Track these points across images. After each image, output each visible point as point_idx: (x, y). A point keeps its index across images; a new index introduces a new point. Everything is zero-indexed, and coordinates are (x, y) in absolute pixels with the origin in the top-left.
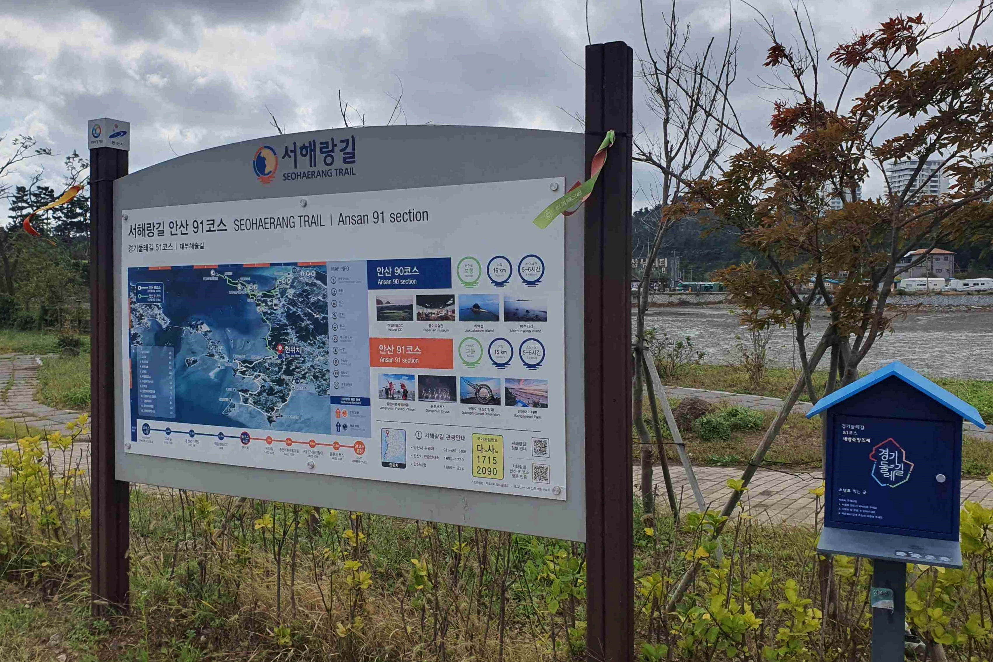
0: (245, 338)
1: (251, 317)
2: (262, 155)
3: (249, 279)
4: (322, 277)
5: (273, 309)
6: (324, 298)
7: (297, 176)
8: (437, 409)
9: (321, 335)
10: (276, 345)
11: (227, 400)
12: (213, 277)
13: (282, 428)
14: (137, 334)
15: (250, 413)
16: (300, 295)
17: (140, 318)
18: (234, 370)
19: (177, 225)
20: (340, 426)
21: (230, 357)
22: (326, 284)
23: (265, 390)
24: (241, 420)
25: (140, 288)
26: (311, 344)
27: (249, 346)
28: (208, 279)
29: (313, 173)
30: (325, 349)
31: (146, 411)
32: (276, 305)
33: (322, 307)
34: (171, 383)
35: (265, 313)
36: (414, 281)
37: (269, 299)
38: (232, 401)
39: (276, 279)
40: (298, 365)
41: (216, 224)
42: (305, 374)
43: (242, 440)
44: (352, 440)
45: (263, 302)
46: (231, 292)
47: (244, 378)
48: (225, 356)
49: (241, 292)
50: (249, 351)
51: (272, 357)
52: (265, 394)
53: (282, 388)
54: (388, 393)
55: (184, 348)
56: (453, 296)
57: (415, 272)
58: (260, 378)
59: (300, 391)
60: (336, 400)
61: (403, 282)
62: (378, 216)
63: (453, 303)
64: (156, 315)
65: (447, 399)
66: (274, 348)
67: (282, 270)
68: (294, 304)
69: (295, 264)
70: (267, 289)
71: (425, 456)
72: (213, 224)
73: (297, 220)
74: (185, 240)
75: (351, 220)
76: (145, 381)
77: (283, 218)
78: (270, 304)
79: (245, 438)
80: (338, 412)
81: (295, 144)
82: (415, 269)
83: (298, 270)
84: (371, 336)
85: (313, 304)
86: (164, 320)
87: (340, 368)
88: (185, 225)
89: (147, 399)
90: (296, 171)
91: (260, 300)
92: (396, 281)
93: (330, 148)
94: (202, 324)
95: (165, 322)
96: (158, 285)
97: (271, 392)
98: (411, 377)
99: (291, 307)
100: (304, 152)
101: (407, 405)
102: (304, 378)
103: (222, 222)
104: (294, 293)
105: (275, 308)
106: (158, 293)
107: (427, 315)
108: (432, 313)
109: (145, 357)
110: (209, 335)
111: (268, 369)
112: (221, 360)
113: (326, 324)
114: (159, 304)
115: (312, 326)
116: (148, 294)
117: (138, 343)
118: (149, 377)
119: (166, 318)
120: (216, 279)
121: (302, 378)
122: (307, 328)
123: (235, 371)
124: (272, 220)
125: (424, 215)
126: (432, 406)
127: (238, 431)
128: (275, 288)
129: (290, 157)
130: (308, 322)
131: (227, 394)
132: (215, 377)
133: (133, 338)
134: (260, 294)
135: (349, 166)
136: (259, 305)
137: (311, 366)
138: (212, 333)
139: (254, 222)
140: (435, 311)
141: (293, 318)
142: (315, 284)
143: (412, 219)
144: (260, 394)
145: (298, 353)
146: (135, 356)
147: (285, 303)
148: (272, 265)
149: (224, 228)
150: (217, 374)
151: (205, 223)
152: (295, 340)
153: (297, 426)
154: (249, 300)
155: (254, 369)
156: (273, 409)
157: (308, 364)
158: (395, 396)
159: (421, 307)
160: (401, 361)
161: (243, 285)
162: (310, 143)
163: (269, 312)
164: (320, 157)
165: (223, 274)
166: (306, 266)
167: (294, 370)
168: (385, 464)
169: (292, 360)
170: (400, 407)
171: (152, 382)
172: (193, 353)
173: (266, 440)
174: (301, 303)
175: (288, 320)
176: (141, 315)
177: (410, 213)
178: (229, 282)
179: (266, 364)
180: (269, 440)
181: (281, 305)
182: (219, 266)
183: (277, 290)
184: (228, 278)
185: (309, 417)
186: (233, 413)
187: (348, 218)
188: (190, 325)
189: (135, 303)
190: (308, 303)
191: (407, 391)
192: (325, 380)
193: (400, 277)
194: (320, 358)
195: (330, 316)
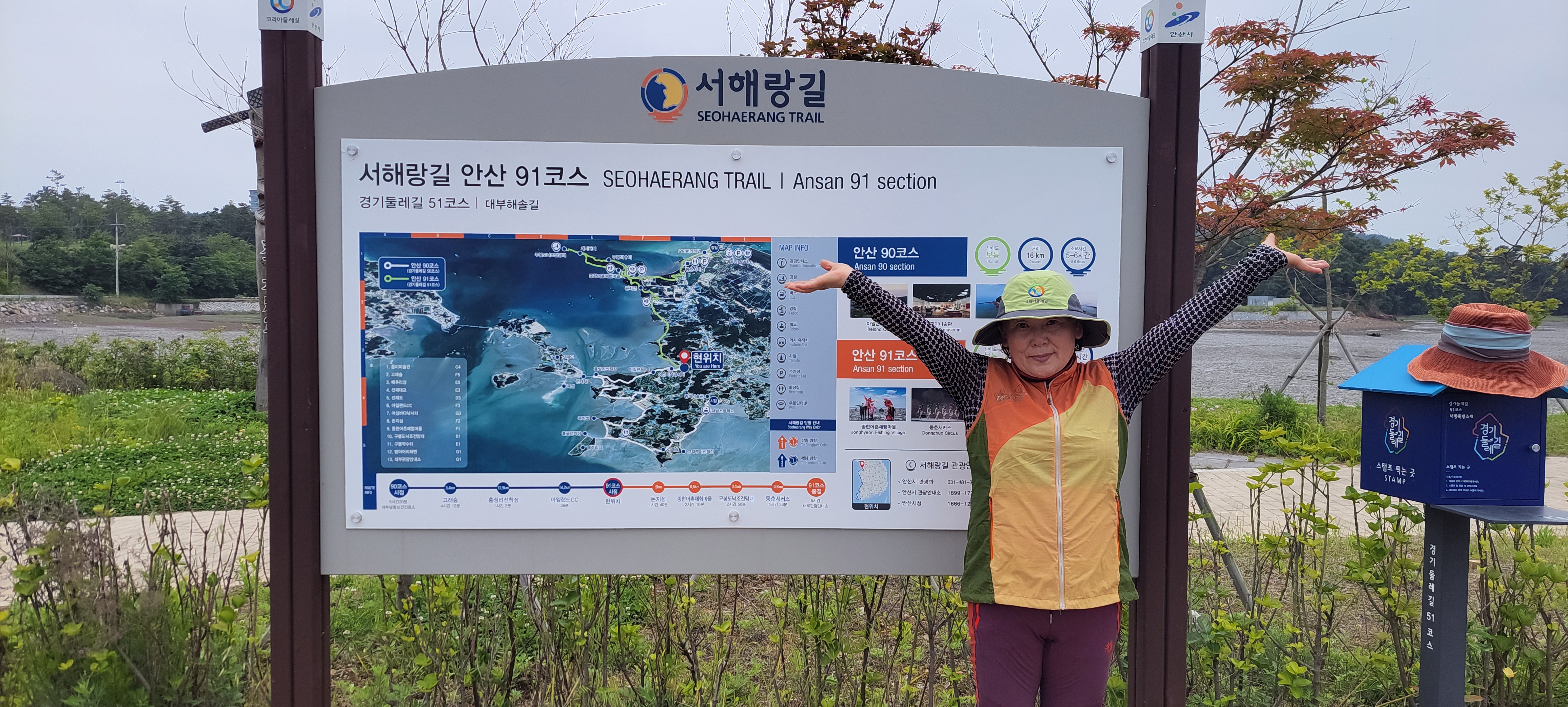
0: (617, 343)
1: (631, 312)
2: (658, 81)
3: (630, 257)
4: (764, 259)
5: (674, 301)
6: (764, 286)
7: (722, 116)
8: (938, 430)
9: (757, 336)
10: (678, 351)
11: (579, 433)
12: (557, 251)
13: (684, 469)
14: (378, 338)
15: (624, 450)
16: (725, 282)
17: (390, 312)
18: (595, 390)
19: (479, 171)
20: (785, 459)
21: (588, 372)
22: (769, 268)
23: (655, 416)
24: (607, 461)
25: (388, 265)
26: (741, 351)
27: (626, 354)
28: (546, 255)
29: (752, 116)
30: (764, 356)
31: (397, 459)
32: (678, 295)
33: (763, 300)
34: (458, 413)
35: (657, 308)
36: (911, 267)
37: (666, 288)
38: (588, 435)
39: (680, 259)
40: (716, 379)
41: (567, 174)
42: (728, 391)
43: (607, 491)
44: (804, 478)
45: (654, 291)
46: (592, 276)
47: (613, 400)
48: (576, 369)
49: (615, 276)
50: (625, 361)
51: (669, 368)
52: (654, 422)
53: (686, 412)
54: (864, 412)
55: (489, 358)
56: (968, 287)
57: (913, 254)
58: (643, 400)
59: (718, 415)
60: (779, 425)
61: (894, 267)
62: (857, 181)
63: (968, 295)
64: (427, 308)
65: (954, 418)
66: (672, 357)
67: (692, 247)
68: (713, 295)
69: (718, 239)
70: (664, 273)
71: (920, 492)
72: (561, 174)
73: (722, 179)
74: (496, 194)
75: (815, 183)
76: (398, 413)
77: (697, 174)
78: (667, 293)
79: (613, 488)
80: (782, 443)
81: (720, 72)
82: (913, 250)
83: (722, 247)
84: (840, 337)
85: (745, 295)
86: (444, 316)
87: (787, 382)
88: (497, 171)
89: (401, 440)
90: (721, 109)
91: (648, 288)
92: (882, 266)
93: (783, 83)
94: (530, 322)
95: (447, 319)
96: (434, 262)
97: (665, 417)
98: (902, 390)
99: (707, 299)
100: (737, 84)
101: (894, 428)
102: (725, 395)
103: (578, 171)
104: (714, 280)
105: (677, 299)
106: (434, 275)
107: (927, 310)
108: (936, 308)
109: (401, 375)
110: (545, 338)
111: (662, 386)
112: (569, 375)
113: (768, 323)
114: (434, 291)
115: (743, 326)
116: (410, 275)
117: (383, 352)
118: (410, 405)
119: (450, 313)
120: (564, 255)
121: (721, 397)
122: (733, 328)
123: (597, 392)
124: (677, 176)
125: (929, 182)
126: (931, 427)
127: (601, 478)
128: (678, 272)
129: (710, 88)
130: (736, 319)
131: (578, 425)
132: (555, 401)
133: (369, 346)
134: (650, 279)
135: (813, 111)
136: (648, 295)
137: (740, 379)
138: (550, 336)
139: (643, 175)
140: (941, 305)
141: (709, 315)
142: (751, 268)
143: (911, 186)
144: (643, 422)
145: (716, 363)
146: (377, 374)
147: (696, 293)
148: (674, 239)
149: (583, 181)
150: (560, 398)
151: (542, 172)
152: (712, 344)
153: (710, 464)
154: (627, 288)
155: (633, 386)
156: (667, 443)
157: (734, 377)
158: (874, 415)
159: (920, 300)
160: (887, 369)
161: (616, 265)
162: (748, 72)
163: (666, 305)
164: (764, 95)
165: (579, 249)
166: (736, 243)
167: (708, 386)
168: (858, 506)
169: (707, 373)
170: (883, 430)
171: (416, 413)
172: (508, 366)
173: (653, 487)
174: (724, 293)
175: (700, 316)
176: (392, 309)
177: (909, 177)
178: (590, 260)
179: (658, 380)
180: (657, 487)
181: (688, 295)
182: (570, 237)
183: (683, 275)
184: (586, 255)
185: (732, 450)
186: (590, 453)
187: (810, 180)
188: (505, 325)
189: (375, 289)
190: (736, 294)
191: (894, 410)
192: (762, 398)
193: (889, 261)
194: (754, 368)
195: (773, 312)
